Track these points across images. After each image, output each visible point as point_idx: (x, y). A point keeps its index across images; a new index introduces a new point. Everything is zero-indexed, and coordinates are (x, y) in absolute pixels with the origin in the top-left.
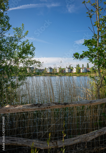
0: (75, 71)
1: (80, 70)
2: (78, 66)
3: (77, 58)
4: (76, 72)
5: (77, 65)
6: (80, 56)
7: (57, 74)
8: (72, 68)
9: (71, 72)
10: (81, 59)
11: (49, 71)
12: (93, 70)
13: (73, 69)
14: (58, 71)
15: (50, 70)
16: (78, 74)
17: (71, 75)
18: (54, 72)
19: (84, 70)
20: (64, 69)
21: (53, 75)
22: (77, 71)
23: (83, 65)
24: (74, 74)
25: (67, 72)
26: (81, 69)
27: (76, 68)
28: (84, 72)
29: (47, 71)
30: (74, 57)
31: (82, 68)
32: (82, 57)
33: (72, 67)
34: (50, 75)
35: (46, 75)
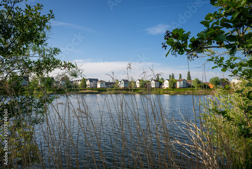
0: (166, 85)
1: (175, 84)
2: (172, 77)
3: (179, 48)
4: (168, 87)
5: (170, 75)
6: (189, 43)
7: (136, 90)
8: (162, 81)
9: (159, 88)
10: (194, 53)
11: (122, 86)
12: (198, 84)
13: (164, 82)
14: (138, 85)
15: (125, 83)
16: (173, 91)
17: (159, 92)
18: (130, 87)
19: (182, 84)
20: (149, 82)
21: (129, 92)
22: (170, 85)
23: (180, 75)
24: (166, 91)
25: (154, 87)
26: (178, 83)
27: (168, 80)
28: (182, 86)
29: (120, 86)
30: (169, 47)
31: (179, 81)
32: (198, 46)
33: (162, 79)
34: (125, 92)
35: (118, 91)
